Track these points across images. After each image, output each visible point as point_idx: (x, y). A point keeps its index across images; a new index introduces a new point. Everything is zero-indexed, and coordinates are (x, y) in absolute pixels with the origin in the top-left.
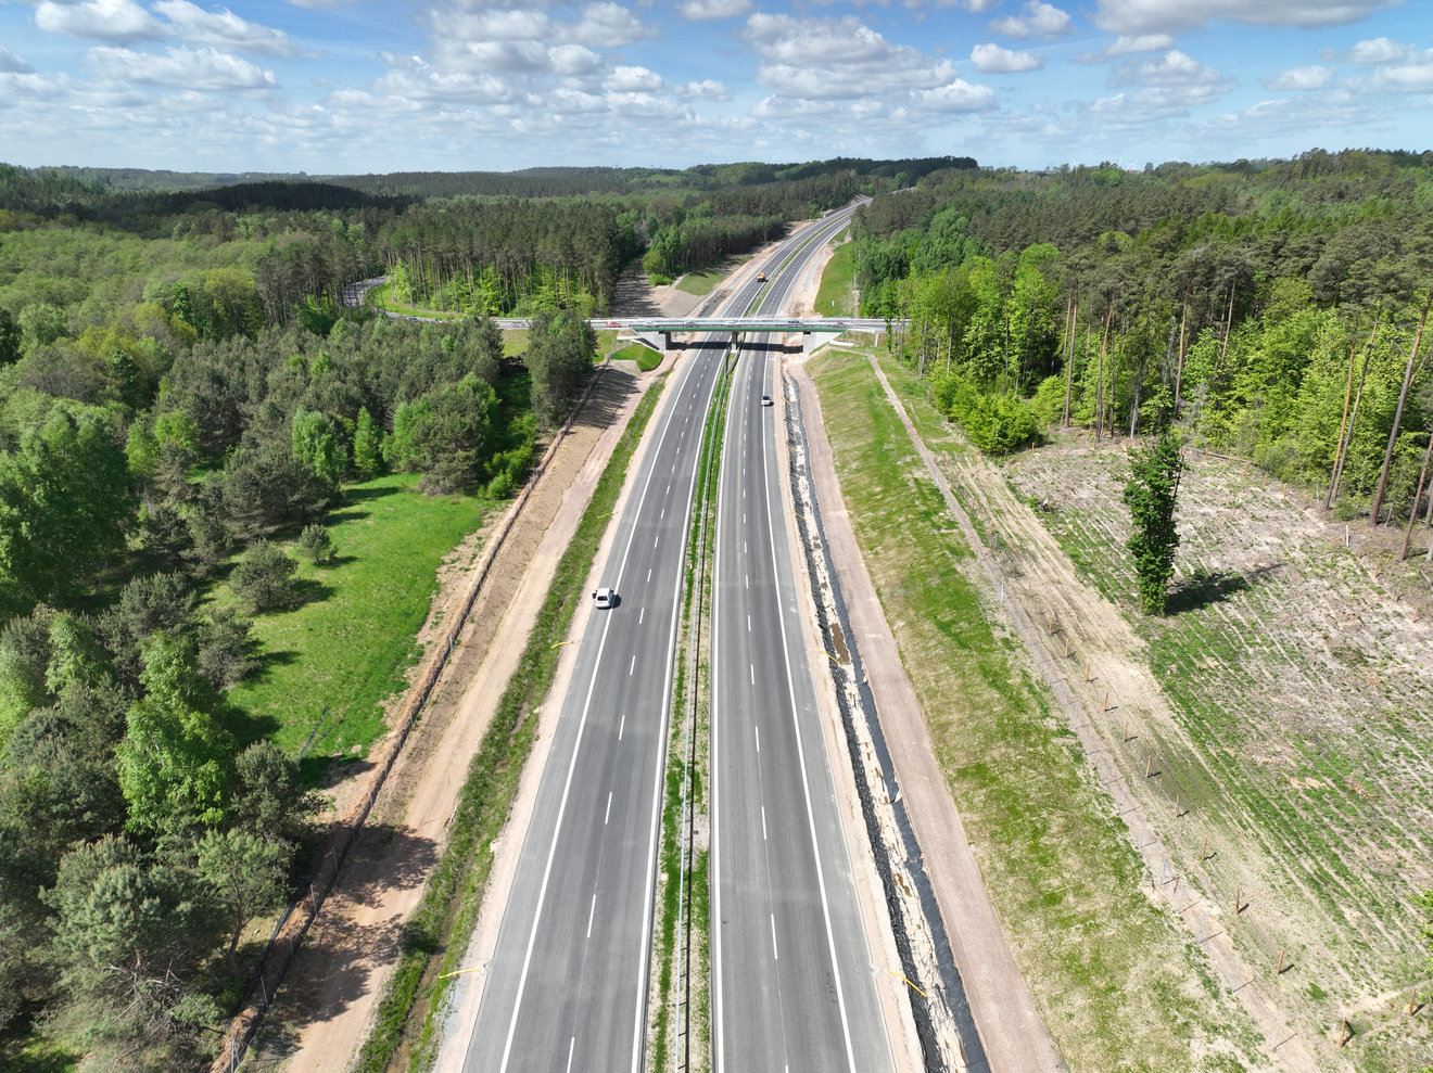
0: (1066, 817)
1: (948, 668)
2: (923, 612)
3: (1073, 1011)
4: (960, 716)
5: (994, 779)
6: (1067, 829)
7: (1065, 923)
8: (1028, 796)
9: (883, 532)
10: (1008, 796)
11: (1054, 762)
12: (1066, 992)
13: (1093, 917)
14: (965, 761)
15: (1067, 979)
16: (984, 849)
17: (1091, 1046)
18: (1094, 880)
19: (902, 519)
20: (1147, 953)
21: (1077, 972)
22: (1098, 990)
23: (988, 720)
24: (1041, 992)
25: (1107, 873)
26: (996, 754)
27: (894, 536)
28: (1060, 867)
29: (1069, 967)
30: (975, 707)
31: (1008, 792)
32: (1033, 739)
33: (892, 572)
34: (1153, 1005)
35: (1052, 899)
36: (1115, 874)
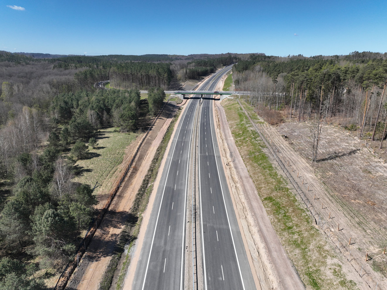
0: (293, 208)
1: (261, 174)
2: (254, 161)
3: (296, 254)
4: (264, 185)
5: (274, 200)
6: (293, 211)
7: (293, 233)
8: (283, 204)
9: (243, 142)
10: (278, 204)
11: (290, 196)
12: (294, 249)
13: (301, 232)
14: (266, 196)
15: (294, 246)
16: (272, 216)
17: (301, 262)
18: (301, 223)
19: (248, 139)
20: (315, 240)
21: (297, 245)
22: (303, 248)
23: (272, 186)
24: (288, 249)
25: (304, 221)
26: (274, 194)
27: (246, 143)
28: (292, 220)
29: (295, 244)
30: (268, 183)
31: (278, 203)
32: (284, 190)
33: (246, 152)
34: (317, 252)
35: (290, 228)
36: (307, 222)
